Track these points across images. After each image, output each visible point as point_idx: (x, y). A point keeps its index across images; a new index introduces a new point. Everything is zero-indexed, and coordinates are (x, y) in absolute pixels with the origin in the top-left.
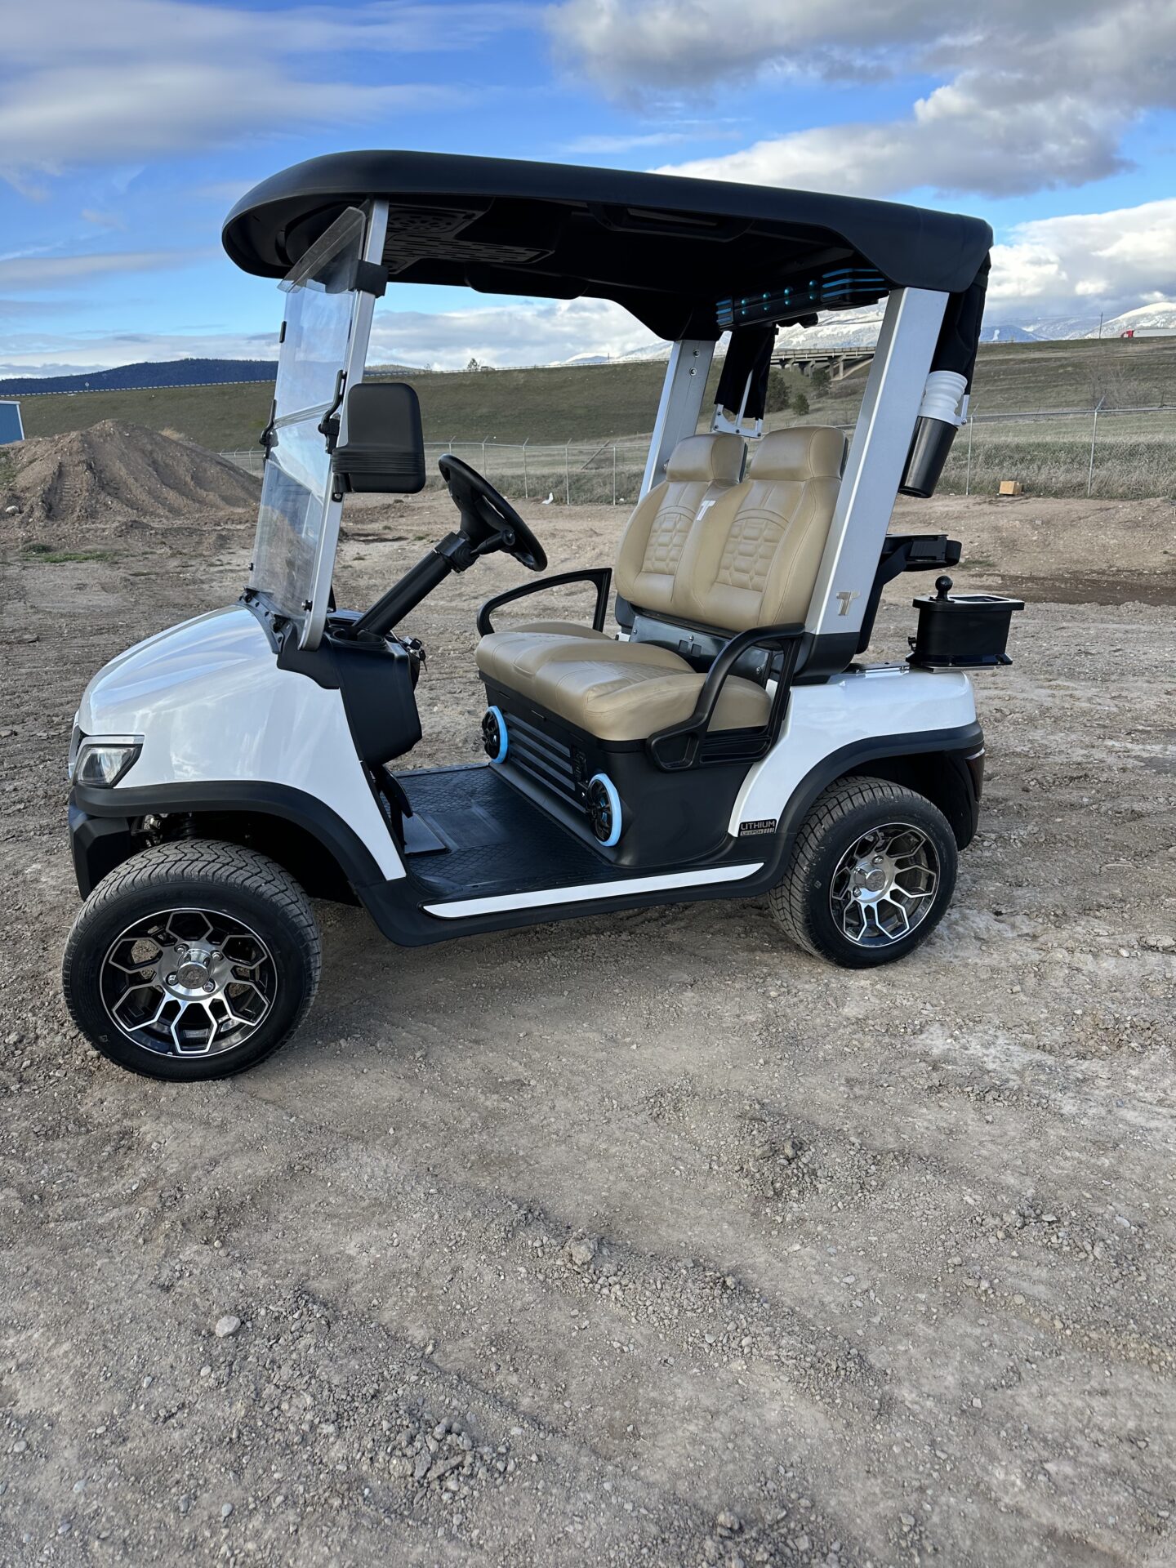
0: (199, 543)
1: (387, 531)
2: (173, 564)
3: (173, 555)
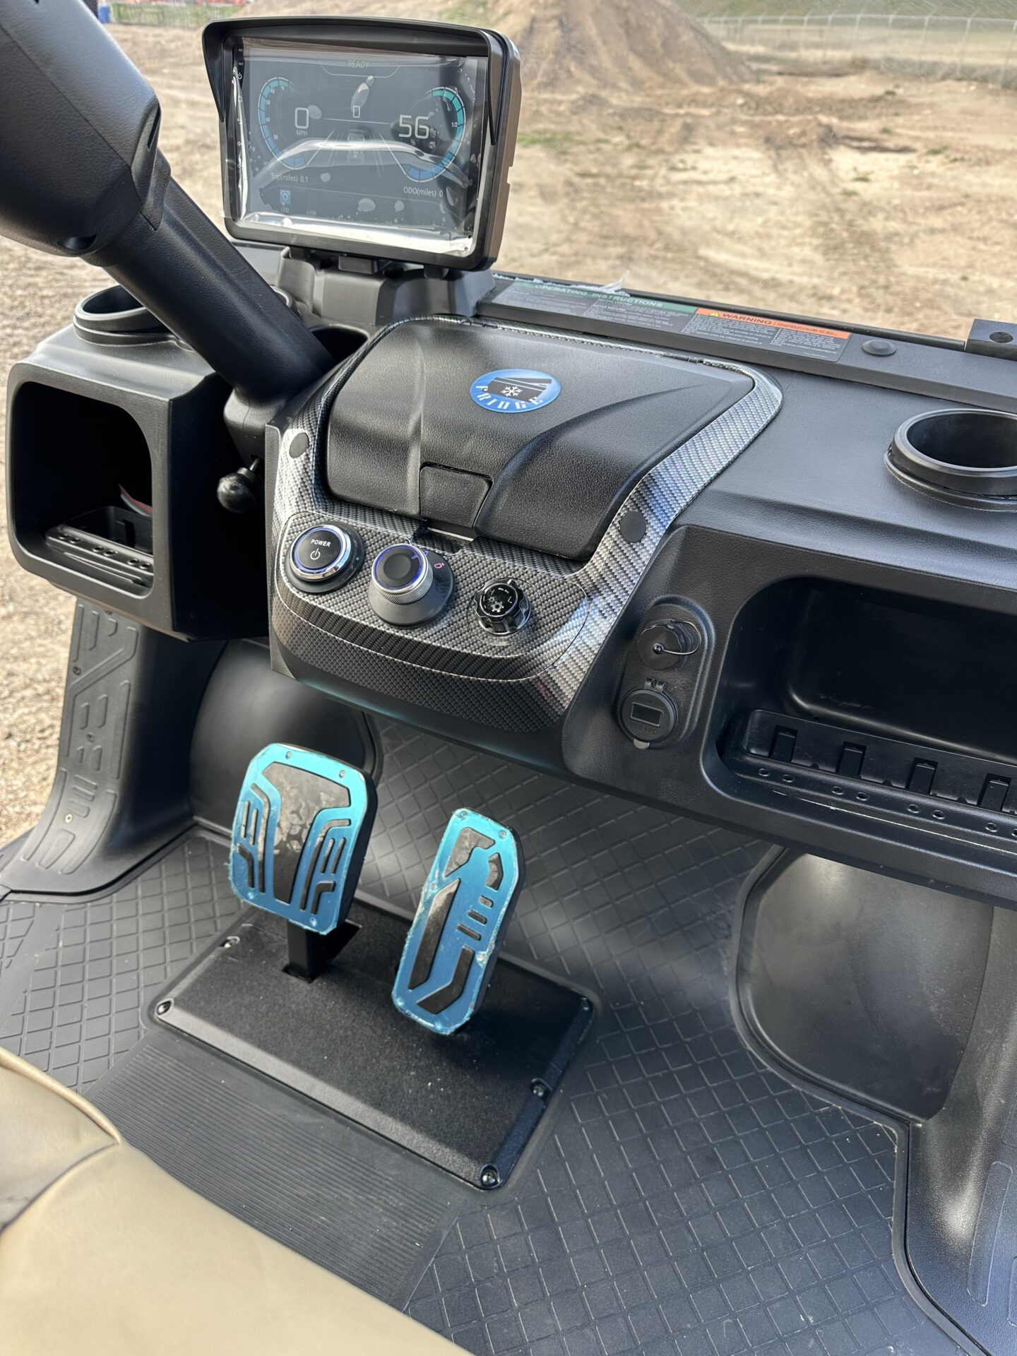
0: (660, 132)
1: (885, 136)
2: (628, 161)
3: (629, 148)
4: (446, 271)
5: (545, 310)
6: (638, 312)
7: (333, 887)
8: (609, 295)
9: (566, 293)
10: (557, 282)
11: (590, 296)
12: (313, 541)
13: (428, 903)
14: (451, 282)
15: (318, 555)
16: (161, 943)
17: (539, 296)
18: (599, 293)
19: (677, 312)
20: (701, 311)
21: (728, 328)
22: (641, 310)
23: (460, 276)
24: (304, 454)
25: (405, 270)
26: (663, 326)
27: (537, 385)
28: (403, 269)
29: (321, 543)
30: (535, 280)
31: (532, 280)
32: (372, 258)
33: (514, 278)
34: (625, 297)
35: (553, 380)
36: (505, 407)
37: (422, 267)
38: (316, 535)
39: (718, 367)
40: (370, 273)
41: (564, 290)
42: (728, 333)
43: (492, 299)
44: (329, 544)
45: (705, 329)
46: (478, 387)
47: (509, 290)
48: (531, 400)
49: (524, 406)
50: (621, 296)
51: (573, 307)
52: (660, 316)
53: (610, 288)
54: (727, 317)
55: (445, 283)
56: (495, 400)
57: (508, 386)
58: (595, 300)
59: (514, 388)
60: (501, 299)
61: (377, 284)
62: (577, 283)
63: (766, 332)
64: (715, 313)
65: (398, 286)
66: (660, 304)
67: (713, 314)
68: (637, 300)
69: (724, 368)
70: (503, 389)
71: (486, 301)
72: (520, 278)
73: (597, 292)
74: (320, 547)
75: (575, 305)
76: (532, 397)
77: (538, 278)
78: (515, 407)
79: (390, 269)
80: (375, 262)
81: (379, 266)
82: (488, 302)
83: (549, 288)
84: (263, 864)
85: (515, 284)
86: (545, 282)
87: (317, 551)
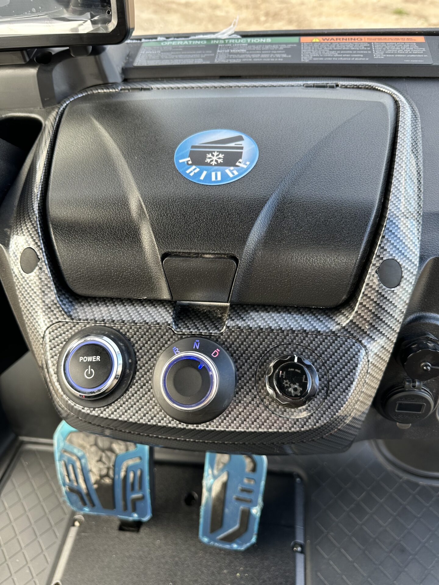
4: (90, 48)
5: (182, 63)
6: (256, 50)
7: (143, 498)
8: (224, 40)
9: (189, 45)
10: (178, 36)
11: (209, 43)
12: (81, 358)
13: (210, 490)
14: (97, 56)
15: (91, 372)
16: (34, 537)
17: (169, 51)
18: (216, 39)
19: (286, 44)
20: (304, 39)
21: (333, 50)
22: (258, 48)
23: (104, 50)
24: (37, 268)
25: (53, 53)
26: (284, 58)
27: (232, 145)
28: (51, 53)
29: (90, 359)
30: (159, 39)
31: (156, 38)
32: (21, 50)
33: (140, 40)
34: (238, 39)
35: (244, 136)
36: (219, 178)
37: (68, 48)
38: (82, 351)
39: (353, 88)
40: (24, 63)
41: (186, 43)
42: (337, 55)
43: (133, 62)
44: (98, 358)
45: (317, 55)
46: (181, 161)
47: (142, 52)
48: (238, 164)
49: (236, 173)
50: (235, 39)
51: (202, 56)
52: (274, 50)
53: (224, 33)
54: (326, 41)
55: (91, 59)
56: (205, 173)
57: (209, 152)
58: (216, 45)
59: (215, 154)
60: (140, 61)
61: (33, 71)
62: (195, 34)
63: (363, 48)
64: (316, 39)
65: (52, 69)
66: (269, 40)
67: (314, 41)
68: (249, 40)
69: (358, 87)
70: (205, 158)
71: (129, 66)
72: (145, 39)
73: (213, 39)
74: (91, 363)
75: (203, 54)
76: (237, 160)
77: (161, 36)
78: (228, 176)
79: (39, 55)
80: (25, 52)
81: (29, 56)
82: (131, 66)
83: (174, 43)
84: (88, 494)
85: (143, 45)
86: (167, 38)
87: (90, 369)
